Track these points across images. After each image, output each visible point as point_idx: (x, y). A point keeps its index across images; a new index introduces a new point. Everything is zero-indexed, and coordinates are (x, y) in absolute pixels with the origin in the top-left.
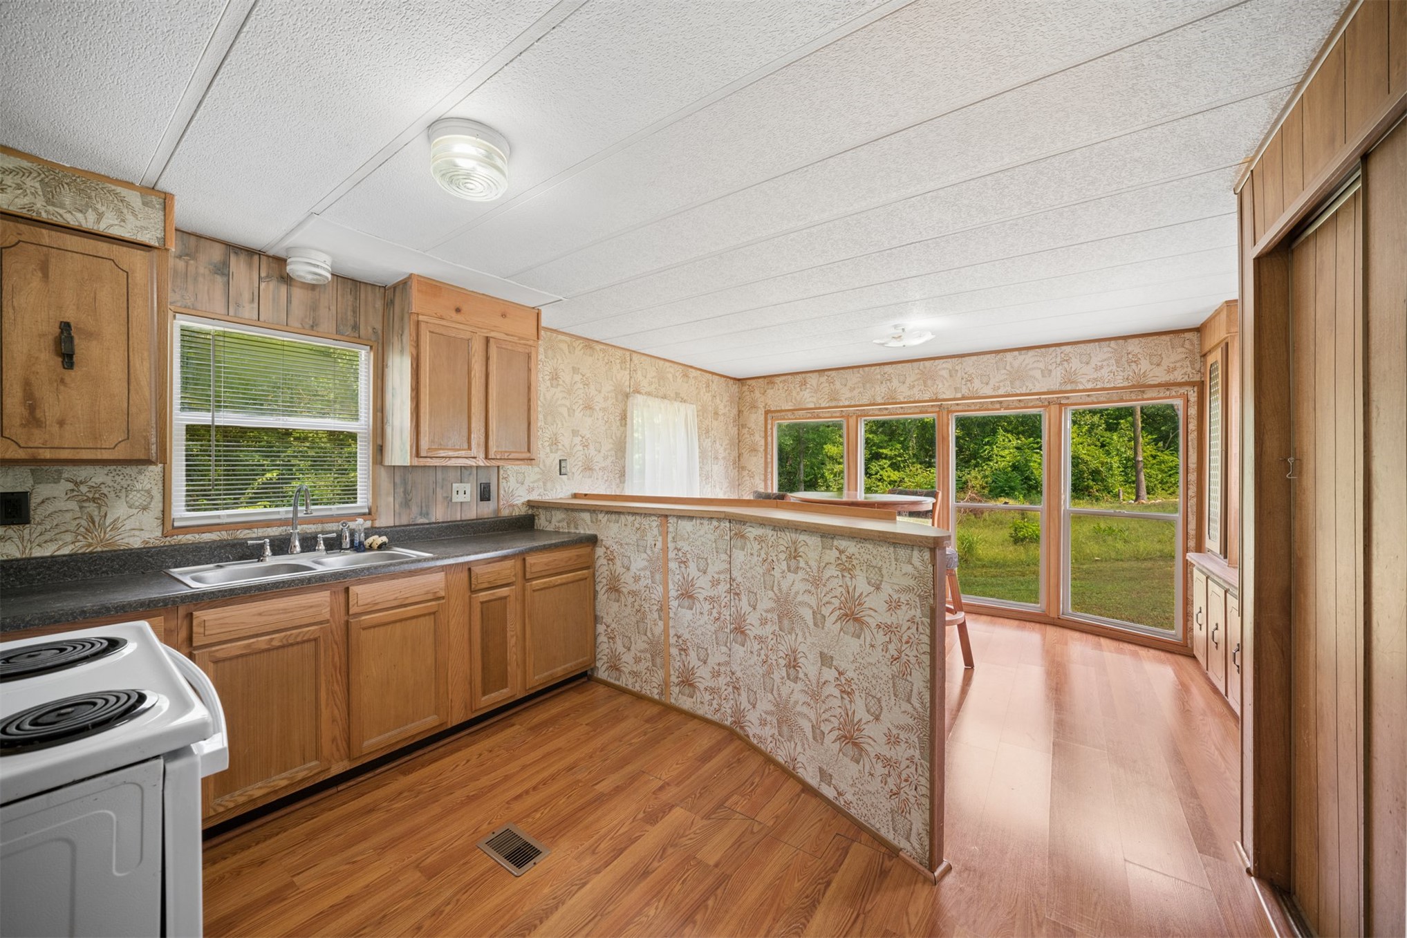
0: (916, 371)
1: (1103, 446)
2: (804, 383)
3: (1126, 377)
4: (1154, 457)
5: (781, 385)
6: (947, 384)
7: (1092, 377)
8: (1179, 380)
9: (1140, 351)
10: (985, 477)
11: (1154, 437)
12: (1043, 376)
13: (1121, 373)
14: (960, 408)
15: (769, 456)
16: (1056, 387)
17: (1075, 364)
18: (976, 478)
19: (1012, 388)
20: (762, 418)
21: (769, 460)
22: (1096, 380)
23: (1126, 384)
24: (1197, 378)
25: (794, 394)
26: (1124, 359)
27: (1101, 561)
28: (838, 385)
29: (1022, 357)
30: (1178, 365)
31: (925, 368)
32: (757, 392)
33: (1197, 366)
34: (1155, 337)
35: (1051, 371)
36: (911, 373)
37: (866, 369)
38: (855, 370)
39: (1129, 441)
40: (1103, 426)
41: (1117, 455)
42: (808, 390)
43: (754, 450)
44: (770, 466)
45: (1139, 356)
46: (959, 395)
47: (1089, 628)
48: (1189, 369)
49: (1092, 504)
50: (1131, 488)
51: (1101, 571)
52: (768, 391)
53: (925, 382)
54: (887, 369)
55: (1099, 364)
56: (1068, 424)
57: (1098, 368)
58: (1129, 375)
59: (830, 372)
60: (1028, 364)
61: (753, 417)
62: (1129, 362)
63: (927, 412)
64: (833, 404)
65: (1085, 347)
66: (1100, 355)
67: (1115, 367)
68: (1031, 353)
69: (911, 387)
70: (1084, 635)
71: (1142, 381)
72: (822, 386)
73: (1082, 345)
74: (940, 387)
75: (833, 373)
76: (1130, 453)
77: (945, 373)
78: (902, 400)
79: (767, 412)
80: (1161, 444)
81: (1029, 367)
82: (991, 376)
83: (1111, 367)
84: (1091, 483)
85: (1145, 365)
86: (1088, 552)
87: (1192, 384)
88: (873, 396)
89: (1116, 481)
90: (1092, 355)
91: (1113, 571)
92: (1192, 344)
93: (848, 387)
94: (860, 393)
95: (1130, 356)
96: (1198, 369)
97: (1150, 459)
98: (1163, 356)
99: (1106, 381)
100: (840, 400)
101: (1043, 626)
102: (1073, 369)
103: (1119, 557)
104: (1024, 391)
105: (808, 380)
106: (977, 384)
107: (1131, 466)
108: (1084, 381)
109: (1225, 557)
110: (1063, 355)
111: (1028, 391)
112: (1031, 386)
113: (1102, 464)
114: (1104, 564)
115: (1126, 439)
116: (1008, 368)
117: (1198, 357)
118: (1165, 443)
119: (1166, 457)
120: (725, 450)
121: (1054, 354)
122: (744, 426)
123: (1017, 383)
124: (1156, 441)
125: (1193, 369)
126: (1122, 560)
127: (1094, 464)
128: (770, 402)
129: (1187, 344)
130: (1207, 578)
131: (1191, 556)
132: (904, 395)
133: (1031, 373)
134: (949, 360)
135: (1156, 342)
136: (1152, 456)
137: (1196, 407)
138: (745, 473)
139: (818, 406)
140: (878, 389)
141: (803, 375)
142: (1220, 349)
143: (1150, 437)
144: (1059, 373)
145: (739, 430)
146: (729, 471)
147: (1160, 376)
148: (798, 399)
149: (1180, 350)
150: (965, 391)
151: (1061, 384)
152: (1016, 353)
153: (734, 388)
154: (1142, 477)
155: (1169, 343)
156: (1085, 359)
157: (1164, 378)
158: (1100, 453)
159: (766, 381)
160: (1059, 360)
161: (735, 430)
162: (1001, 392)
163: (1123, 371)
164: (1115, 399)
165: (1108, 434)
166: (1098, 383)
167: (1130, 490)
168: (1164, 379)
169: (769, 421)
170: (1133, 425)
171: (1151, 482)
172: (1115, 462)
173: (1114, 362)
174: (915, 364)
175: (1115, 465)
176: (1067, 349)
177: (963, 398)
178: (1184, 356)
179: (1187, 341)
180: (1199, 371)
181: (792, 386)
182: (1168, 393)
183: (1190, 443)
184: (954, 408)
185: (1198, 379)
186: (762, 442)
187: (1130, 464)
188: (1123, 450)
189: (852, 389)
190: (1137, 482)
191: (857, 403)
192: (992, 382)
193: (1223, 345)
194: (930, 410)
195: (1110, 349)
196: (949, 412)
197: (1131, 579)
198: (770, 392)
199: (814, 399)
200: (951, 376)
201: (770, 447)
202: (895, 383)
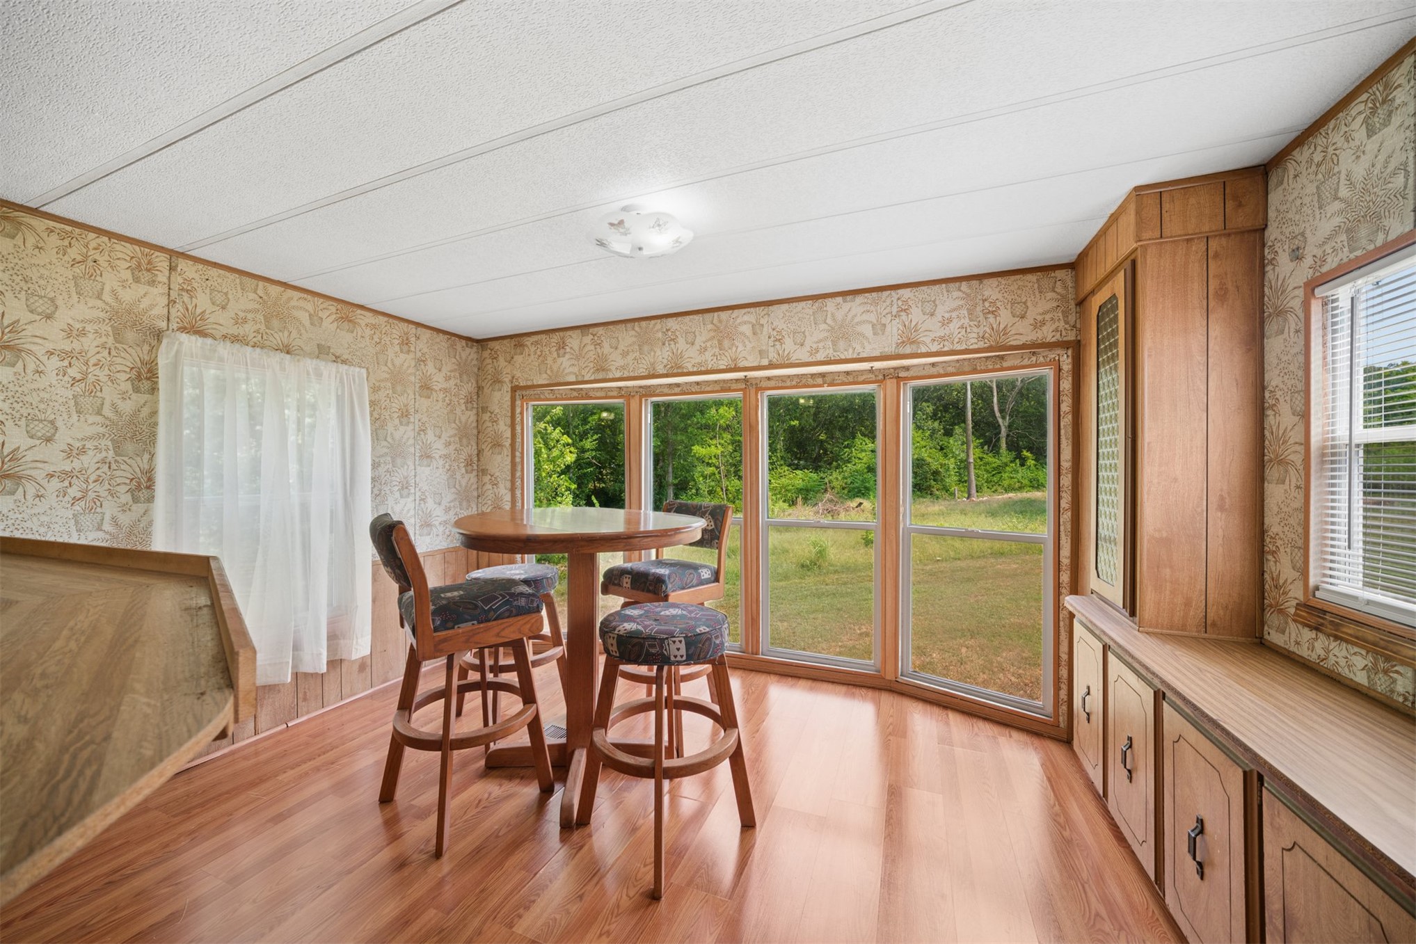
0: (710, 326)
1: (942, 449)
2: (562, 346)
3: (981, 335)
4: (981, 459)
5: (533, 349)
6: (749, 346)
7: (938, 335)
8: (1049, 339)
9: (1000, 296)
10: (845, 478)
11: (981, 441)
12: (874, 334)
13: (975, 330)
14: (772, 383)
15: (518, 454)
16: (890, 350)
17: (916, 315)
18: (837, 479)
19: (835, 351)
20: (508, 397)
21: (518, 460)
22: (943, 339)
23: (981, 345)
24: (1071, 337)
25: (549, 361)
26: (979, 308)
27: (942, 560)
28: (606, 348)
29: (846, 306)
30: (1048, 317)
31: (720, 321)
32: (501, 359)
33: (1072, 318)
34: (1018, 277)
35: (884, 325)
36: (702, 329)
37: (644, 324)
38: (629, 325)
39: (962, 445)
40: (942, 431)
41: (953, 457)
42: (567, 356)
43: (497, 445)
44: (519, 468)
45: (999, 304)
46: (765, 362)
47: (934, 696)
48: (1062, 323)
49: (933, 502)
50: (964, 487)
51: (942, 572)
52: (516, 357)
53: (720, 343)
54: (671, 323)
55: (947, 315)
56: (907, 407)
57: (946, 322)
58: (985, 332)
59: (596, 329)
60: (856, 315)
61: (497, 395)
62: (986, 313)
63: (729, 390)
64: (600, 376)
65: (929, 291)
66: (949, 301)
67: (967, 320)
68: (860, 299)
69: (703, 350)
70: (928, 707)
71: (1003, 340)
72: (586, 349)
73: (924, 288)
74: (739, 349)
75: (600, 330)
76: (963, 456)
77: (746, 329)
78: (691, 370)
79: (514, 389)
80: (986, 447)
81: (856, 320)
82: (807, 334)
83: (963, 321)
84: (933, 483)
85: (1005, 317)
86: (931, 552)
87: (1064, 345)
88: (652, 364)
89: (951, 480)
90: (937, 302)
91: (953, 571)
92: (1066, 288)
93: (619, 351)
94: (635, 359)
95: (987, 304)
96: (1072, 323)
97: (979, 460)
98: (1029, 304)
99: (956, 340)
100: (610, 370)
101: (877, 694)
102: (913, 324)
103: (957, 556)
104: (849, 355)
105: (568, 341)
106: (789, 345)
107: (964, 466)
108: (927, 340)
109: (1133, 613)
110: (900, 303)
111: (855, 356)
112: (859, 348)
113: (941, 465)
114: (944, 564)
115: (960, 443)
116: (829, 321)
117: (1072, 305)
118: (989, 447)
119: (990, 459)
120: (448, 444)
121: (888, 302)
122: (484, 409)
123: (842, 344)
124: (982, 445)
125: (1067, 323)
126: (959, 559)
127: (935, 465)
128: (518, 374)
129: (1059, 289)
130: (1106, 648)
131: (1070, 602)
132: (693, 361)
133: (859, 329)
134: (752, 310)
135: (1020, 283)
136: (979, 458)
137: (1070, 378)
138: (487, 479)
139: (580, 379)
140: (659, 353)
141: (561, 334)
142: (1122, 273)
143: (978, 441)
144: (895, 329)
145: (477, 414)
146: (458, 476)
147: (1024, 332)
148: (555, 369)
149: (1050, 295)
150: (773, 355)
151: (898, 345)
152: (839, 299)
153: (470, 354)
154: (973, 477)
155: (1036, 286)
156: (928, 309)
157: (1030, 336)
158: (939, 455)
159: (513, 342)
160: (895, 310)
161: (470, 416)
162: (820, 356)
163: (978, 326)
164: (966, 369)
165: (946, 438)
166: (946, 343)
167: (963, 489)
168: (1029, 338)
169: (518, 403)
170: (965, 430)
171: (979, 481)
172: (951, 463)
173: (966, 312)
174: (708, 316)
175: (952, 466)
176: (906, 293)
177: (771, 366)
178: (1055, 304)
179: (1058, 283)
180: (1074, 326)
181: (546, 349)
182: (1034, 359)
183: (1062, 432)
184: (764, 384)
185: (1073, 338)
186: (508, 434)
187: (962, 465)
188: (957, 453)
189: (625, 354)
190: (968, 481)
191: (632, 374)
192: (808, 343)
193: (1128, 264)
194: (734, 386)
195: (960, 294)
196: (759, 389)
197: (969, 580)
198: (519, 359)
199: (575, 369)
200: (754, 334)
201: (519, 440)
202: (682, 344)
